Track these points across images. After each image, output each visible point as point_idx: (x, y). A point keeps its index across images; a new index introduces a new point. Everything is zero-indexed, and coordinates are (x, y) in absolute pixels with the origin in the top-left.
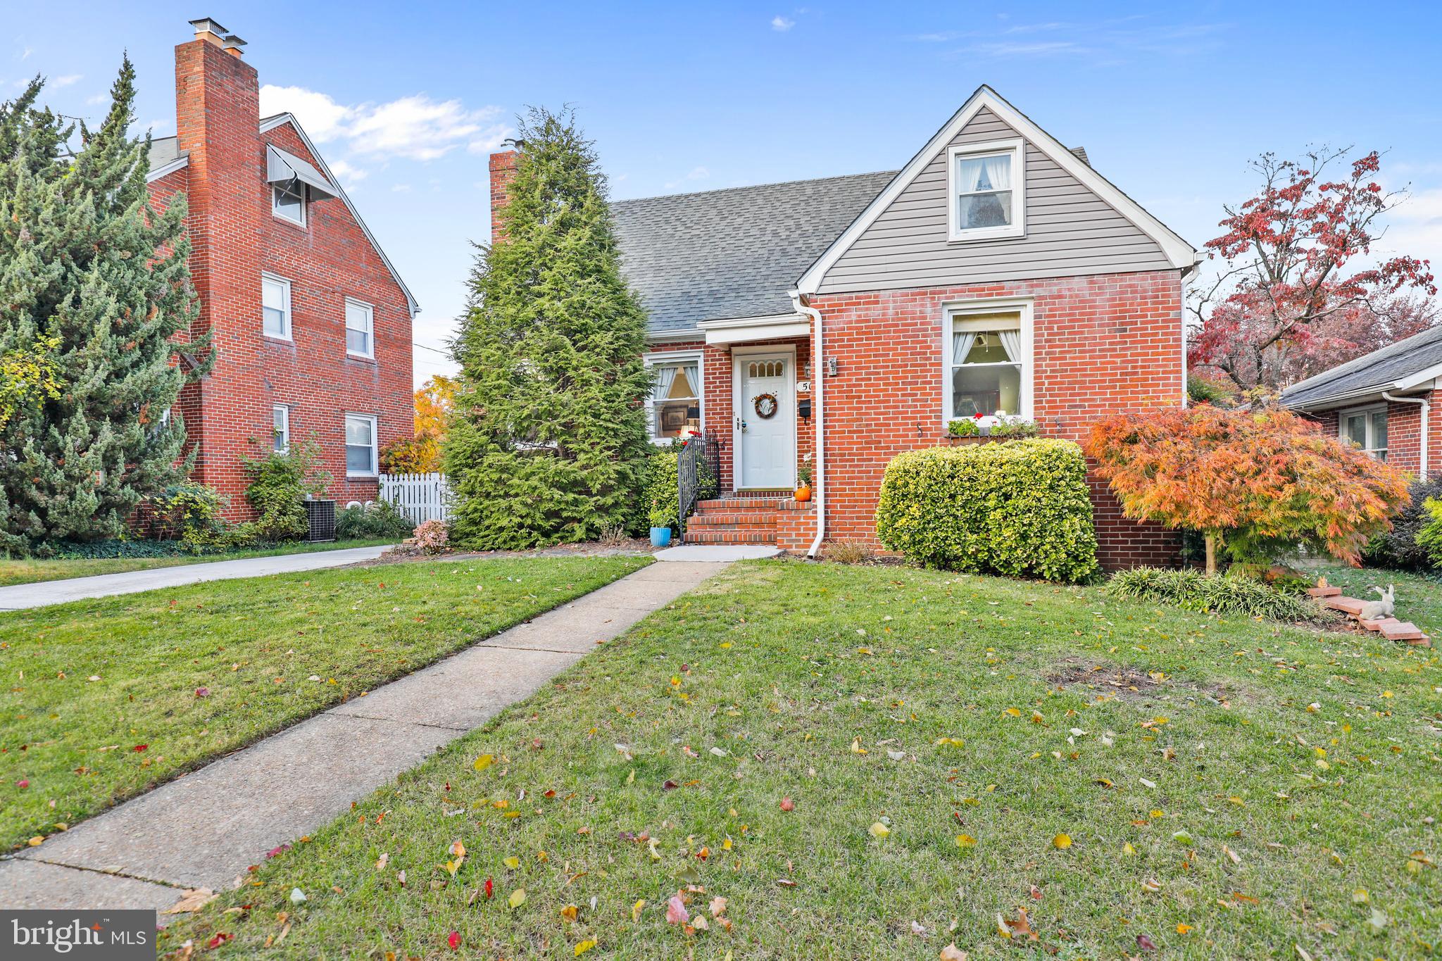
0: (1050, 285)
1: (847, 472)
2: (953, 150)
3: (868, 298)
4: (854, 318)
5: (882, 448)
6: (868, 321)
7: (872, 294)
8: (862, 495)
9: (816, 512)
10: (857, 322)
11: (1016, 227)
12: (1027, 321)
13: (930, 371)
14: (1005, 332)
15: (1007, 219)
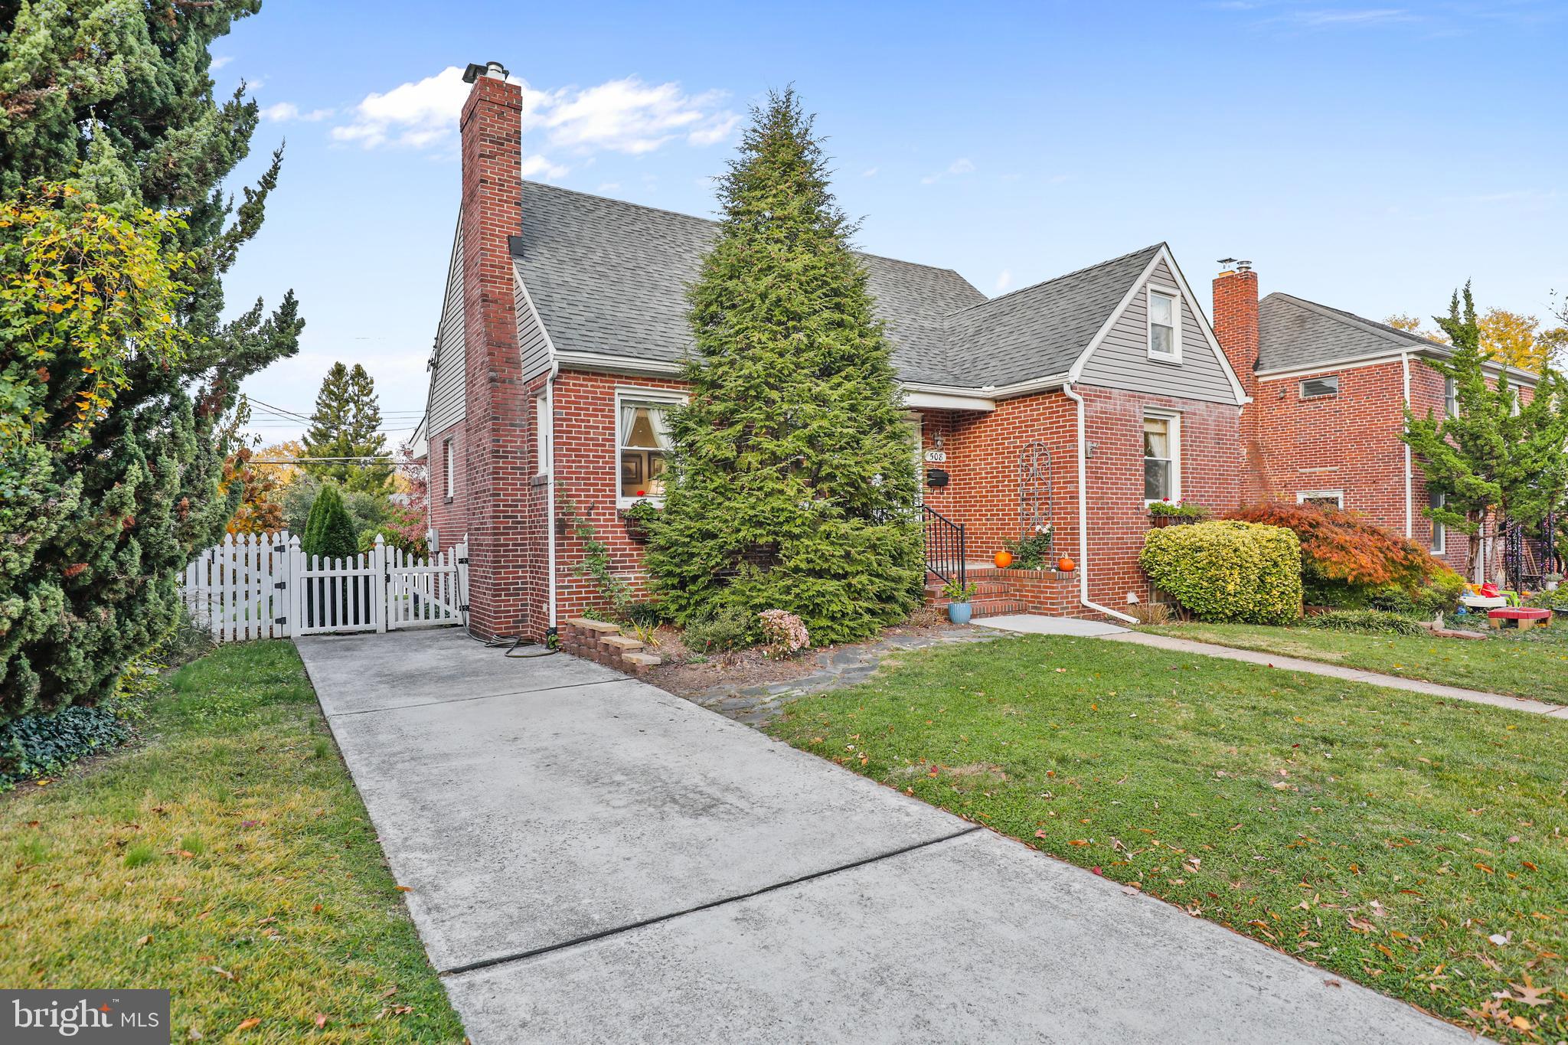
0: (1190, 404)
1: (1097, 544)
2: (1149, 286)
3: (1105, 393)
4: (1099, 409)
5: (1116, 523)
6: (1106, 413)
7: (1108, 390)
8: (1104, 564)
9: (1079, 581)
10: (1101, 412)
11: (1176, 356)
12: (1175, 425)
13: (1138, 461)
14: (1153, 433)
15: (1164, 344)
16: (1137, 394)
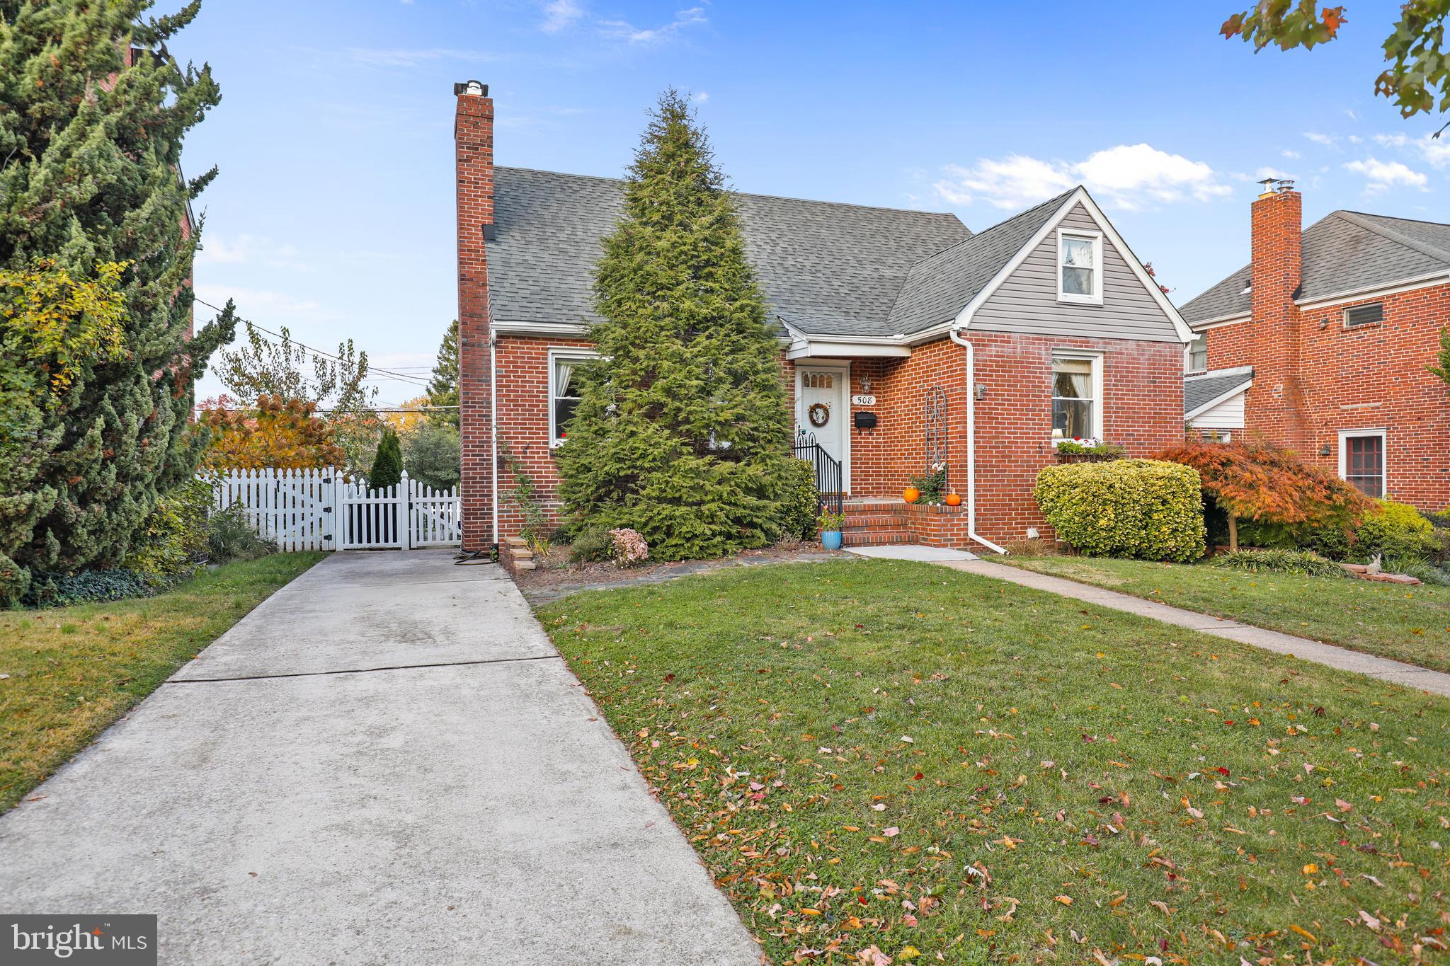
0: (1115, 344)
1: (988, 481)
2: (1060, 231)
3: (1002, 338)
4: (994, 353)
5: (1013, 462)
6: (1003, 356)
7: (1006, 334)
8: (998, 500)
9: (967, 515)
10: (996, 356)
11: (1097, 297)
12: (1098, 365)
13: (1044, 401)
14: (1076, 374)
15: (1084, 287)
16: (1043, 337)
